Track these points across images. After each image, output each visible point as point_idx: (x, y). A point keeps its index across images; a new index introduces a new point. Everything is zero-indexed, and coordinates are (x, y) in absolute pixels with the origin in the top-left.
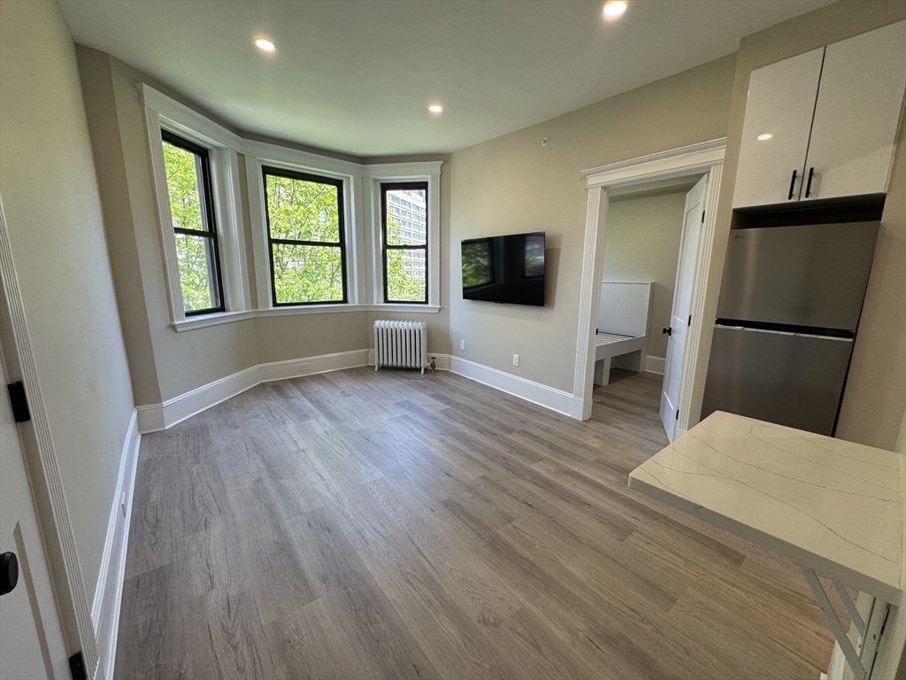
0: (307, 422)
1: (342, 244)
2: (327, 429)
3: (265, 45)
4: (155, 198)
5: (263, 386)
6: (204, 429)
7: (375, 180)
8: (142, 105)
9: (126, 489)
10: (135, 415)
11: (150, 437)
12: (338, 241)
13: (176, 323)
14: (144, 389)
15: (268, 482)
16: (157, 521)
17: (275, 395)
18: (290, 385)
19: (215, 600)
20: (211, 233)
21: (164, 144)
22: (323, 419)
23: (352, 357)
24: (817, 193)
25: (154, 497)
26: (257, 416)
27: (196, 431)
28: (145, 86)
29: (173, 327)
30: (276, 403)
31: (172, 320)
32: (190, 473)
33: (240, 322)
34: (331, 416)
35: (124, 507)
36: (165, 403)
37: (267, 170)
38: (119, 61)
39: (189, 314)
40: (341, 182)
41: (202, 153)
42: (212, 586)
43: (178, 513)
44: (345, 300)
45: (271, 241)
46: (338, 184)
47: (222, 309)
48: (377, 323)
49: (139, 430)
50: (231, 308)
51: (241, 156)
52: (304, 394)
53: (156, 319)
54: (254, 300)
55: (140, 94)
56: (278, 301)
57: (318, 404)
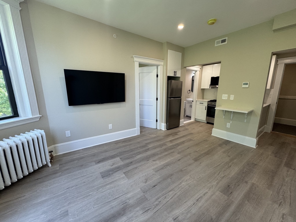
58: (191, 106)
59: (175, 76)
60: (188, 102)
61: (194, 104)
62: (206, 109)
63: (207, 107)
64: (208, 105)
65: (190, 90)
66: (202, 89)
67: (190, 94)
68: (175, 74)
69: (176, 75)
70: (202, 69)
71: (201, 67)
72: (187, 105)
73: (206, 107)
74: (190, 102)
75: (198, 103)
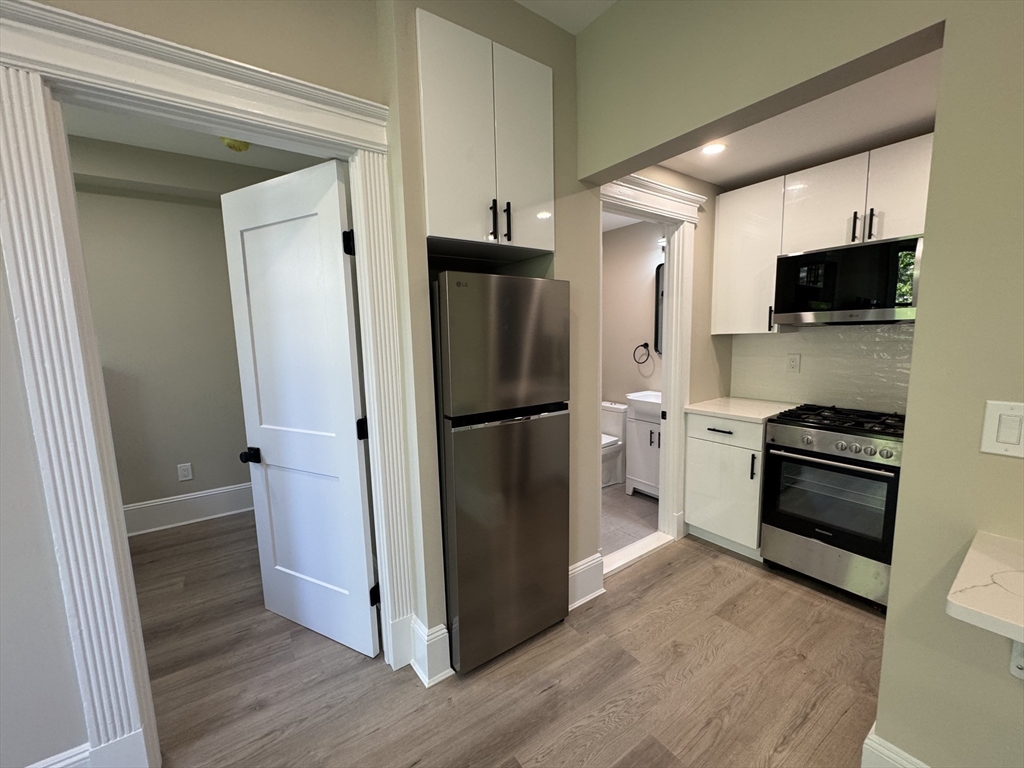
58: (654, 439)
59: (503, 241)
60: (637, 412)
61: (670, 429)
62: (752, 475)
63: (760, 456)
64: (767, 447)
65: (646, 346)
66: (717, 338)
67: (646, 368)
68: (503, 229)
69: (509, 236)
70: (708, 211)
71: (703, 199)
72: (633, 427)
73: (753, 457)
74: (648, 415)
75: (698, 427)
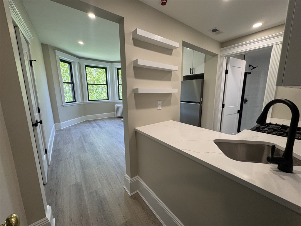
0: (94, 128)
1: (107, 84)
2: (99, 129)
3: (81, 43)
4: (58, 76)
5: (86, 121)
6: (70, 129)
7: (115, 67)
8: (55, 54)
9: (52, 136)
10: (54, 125)
11: (58, 130)
12: (106, 84)
13: (63, 104)
14: (56, 120)
15: (82, 138)
16: (58, 143)
17: (88, 123)
18: (92, 121)
19: (68, 153)
20: (72, 83)
21: (60, 62)
22: (98, 128)
23: (110, 114)
24: (194, 73)
25: (58, 140)
26: (83, 127)
27: (68, 130)
28: (56, 51)
29: (63, 105)
30: (88, 124)
31: (62, 104)
32: (66, 136)
33: (80, 105)
34: (100, 127)
35: (52, 140)
36: (61, 123)
37: (86, 66)
38: (50, 46)
39: (66, 103)
40: (106, 68)
41: (70, 63)
42: (68, 151)
43: (63, 142)
44: (108, 99)
45: (88, 84)
46: (106, 69)
47: (75, 101)
48: (116, 105)
49: (55, 129)
50: (77, 101)
51: (79, 63)
52: (95, 123)
53: (59, 104)
54: (83, 99)
55: (55, 52)
56: (90, 100)
57: (98, 125)
